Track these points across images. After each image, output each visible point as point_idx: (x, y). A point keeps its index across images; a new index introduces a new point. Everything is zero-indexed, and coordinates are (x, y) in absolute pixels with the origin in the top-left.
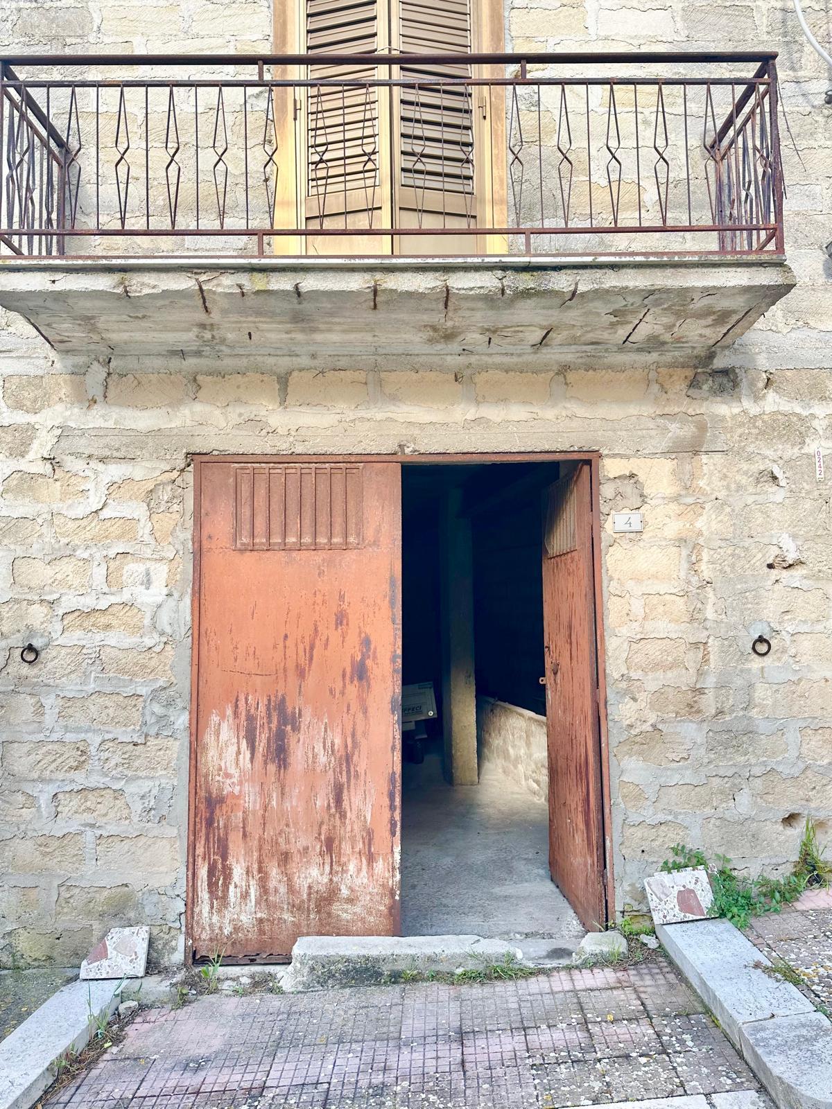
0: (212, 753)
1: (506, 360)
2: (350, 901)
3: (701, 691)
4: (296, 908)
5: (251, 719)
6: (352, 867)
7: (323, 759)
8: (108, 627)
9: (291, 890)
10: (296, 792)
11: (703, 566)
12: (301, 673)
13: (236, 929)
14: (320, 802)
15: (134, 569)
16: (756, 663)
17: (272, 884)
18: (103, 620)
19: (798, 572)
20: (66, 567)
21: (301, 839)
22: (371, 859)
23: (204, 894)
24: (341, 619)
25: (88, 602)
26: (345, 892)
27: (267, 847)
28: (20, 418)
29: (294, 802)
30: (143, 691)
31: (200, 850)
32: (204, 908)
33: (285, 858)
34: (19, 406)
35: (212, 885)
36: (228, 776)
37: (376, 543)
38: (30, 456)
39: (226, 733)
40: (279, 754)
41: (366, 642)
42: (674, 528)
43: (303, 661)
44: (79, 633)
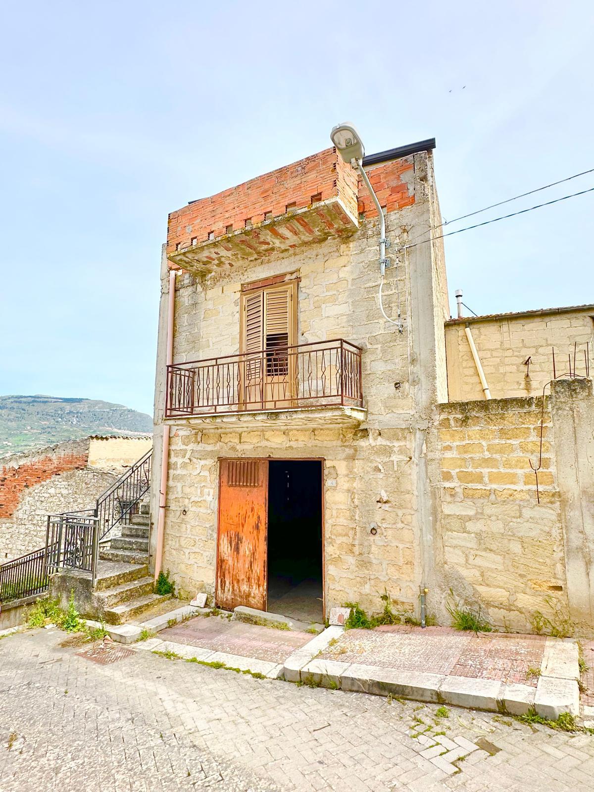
0: (222, 546)
1: (297, 427)
2: (254, 598)
3: (354, 545)
4: (241, 597)
5: (231, 538)
6: (254, 587)
7: (247, 553)
8: (200, 506)
9: (240, 591)
10: (241, 561)
11: (356, 500)
12: (243, 526)
13: (227, 600)
14: (247, 566)
15: (206, 490)
16: (372, 538)
17: (235, 588)
18: (200, 504)
19: (387, 505)
20: (193, 489)
21: (242, 576)
22: (259, 586)
23: (219, 588)
24: (252, 509)
25: (197, 499)
26: (252, 595)
27: (234, 577)
28: (184, 447)
29: (240, 565)
30: (208, 526)
31: (219, 575)
32: (219, 592)
33: (238, 581)
34: (184, 444)
35: (221, 585)
36: (225, 554)
37: (262, 486)
38: (186, 458)
39: (225, 541)
40: (237, 549)
41: (259, 517)
42: (346, 486)
43: (243, 522)
44: (195, 508)
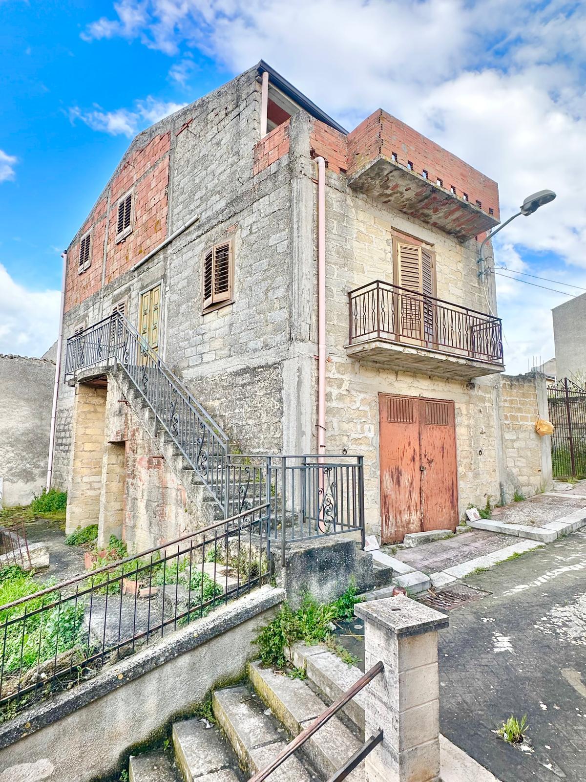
0: (385, 482)
1: (439, 374)
2: (413, 523)
3: (471, 464)
4: (403, 527)
5: (392, 472)
6: (413, 514)
7: (407, 484)
8: (361, 444)
9: (402, 522)
10: (402, 493)
11: (471, 433)
12: (402, 459)
13: (391, 534)
14: (407, 496)
15: (367, 426)
16: (480, 457)
17: (398, 520)
18: (360, 441)
19: (485, 435)
20: (351, 425)
21: (404, 507)
22: (417, 511)
23: (384, 525)
24: (409, 443)
25: (357, 436)
26: (412, 521)
27: (397, 510)
28: (340, 376)
29: (402, 496)
30: (370, 464)
31: (383, 512)
32: (384, 528)
33: (400, 512)
34: (339, 372)
35: (386, 522)
36: (388, 489)
37: (416, 422)
38: (343, 389)
39: (388, 477)
40: (398, 482)
41: (414, 450)
42: (466, 422)
43: (402, 456)
44: (355, 446)
